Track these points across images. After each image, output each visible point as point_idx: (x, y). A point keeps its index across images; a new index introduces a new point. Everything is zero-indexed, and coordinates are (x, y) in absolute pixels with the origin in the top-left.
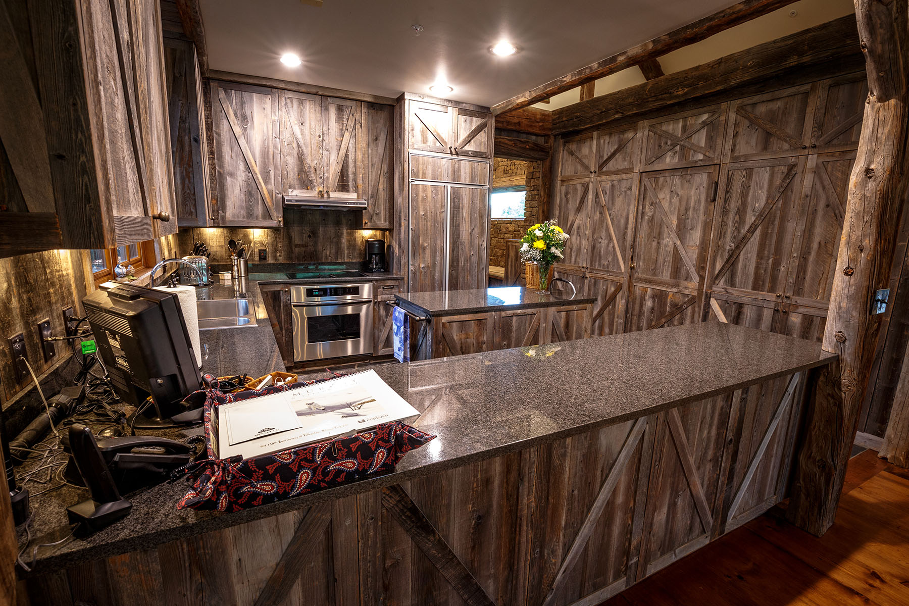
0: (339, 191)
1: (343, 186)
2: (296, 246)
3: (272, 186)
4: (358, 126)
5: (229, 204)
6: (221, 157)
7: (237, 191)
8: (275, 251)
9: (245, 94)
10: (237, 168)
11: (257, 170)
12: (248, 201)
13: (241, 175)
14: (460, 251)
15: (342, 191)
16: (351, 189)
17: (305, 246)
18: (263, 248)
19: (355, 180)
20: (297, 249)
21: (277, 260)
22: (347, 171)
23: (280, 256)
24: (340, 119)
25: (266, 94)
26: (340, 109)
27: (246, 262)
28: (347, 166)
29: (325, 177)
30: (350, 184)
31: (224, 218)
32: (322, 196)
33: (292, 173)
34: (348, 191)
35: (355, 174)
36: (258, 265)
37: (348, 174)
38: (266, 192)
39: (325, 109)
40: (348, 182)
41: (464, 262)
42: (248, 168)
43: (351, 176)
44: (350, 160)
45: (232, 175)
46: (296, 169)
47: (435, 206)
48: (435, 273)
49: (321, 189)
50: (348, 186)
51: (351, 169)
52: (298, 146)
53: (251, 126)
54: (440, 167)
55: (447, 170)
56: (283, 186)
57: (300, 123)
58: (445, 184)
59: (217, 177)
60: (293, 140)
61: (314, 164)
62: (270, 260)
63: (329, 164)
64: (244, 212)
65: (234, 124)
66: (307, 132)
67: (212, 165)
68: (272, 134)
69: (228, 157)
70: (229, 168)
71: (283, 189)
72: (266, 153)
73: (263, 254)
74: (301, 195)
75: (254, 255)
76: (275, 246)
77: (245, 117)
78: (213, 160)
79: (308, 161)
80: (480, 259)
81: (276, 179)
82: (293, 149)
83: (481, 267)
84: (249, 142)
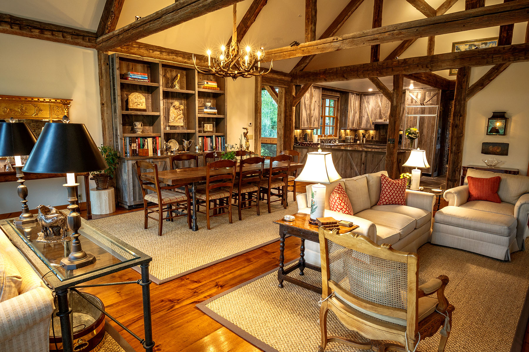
3: (372, 119)
5: (363, 124)
6: (362, 113)
7: (365, 121)
8: (376, 137)
9: (369, 96)
10: (365, 115)
11: (369, 115)
12: (366, 123)
13: (366, 117)
14: (423, 138)
17: (384, 135)
18: (373, 136)
20: (381, 136)
21: (376, 139)
25: (374, 95)
27: (366, 139)
29: (386, 115)
31: (361, 127)
32: (384, 121)
33: (378, 115)
36: (371, 140)
38: (371, 121)
42: (367, 115)
45: (364, 117)
47: (414, 123)
49: (385, 119)
52: (380, 108)
53: (369, 104)
54: (417, 110)
55: (420, 110)
56: (375, 119)
57: (381, 101)
58: (418, 116)
59: (361, 117)
60: (379, 106)
61: (384, 112)
62: (374, 139)
63: (387, 112)
64: (365, 126)
65: (366, 104)
66: (383, 104)
67: (360, 115)
68: (374, 105)
69: (363, 112)
70: (363, 115)
71: (375, 120)
72: (372, 111)
73: (372, 138)
74: (379, 121)
75: (370, 137)
76: (376, 135)
77: (368, 102)
78: (360, 113)
79: (382, 111)
80: (431, 141)
81: (374, 117)
82: (379, 109)
83: (432, 144)
84: (368, 108)
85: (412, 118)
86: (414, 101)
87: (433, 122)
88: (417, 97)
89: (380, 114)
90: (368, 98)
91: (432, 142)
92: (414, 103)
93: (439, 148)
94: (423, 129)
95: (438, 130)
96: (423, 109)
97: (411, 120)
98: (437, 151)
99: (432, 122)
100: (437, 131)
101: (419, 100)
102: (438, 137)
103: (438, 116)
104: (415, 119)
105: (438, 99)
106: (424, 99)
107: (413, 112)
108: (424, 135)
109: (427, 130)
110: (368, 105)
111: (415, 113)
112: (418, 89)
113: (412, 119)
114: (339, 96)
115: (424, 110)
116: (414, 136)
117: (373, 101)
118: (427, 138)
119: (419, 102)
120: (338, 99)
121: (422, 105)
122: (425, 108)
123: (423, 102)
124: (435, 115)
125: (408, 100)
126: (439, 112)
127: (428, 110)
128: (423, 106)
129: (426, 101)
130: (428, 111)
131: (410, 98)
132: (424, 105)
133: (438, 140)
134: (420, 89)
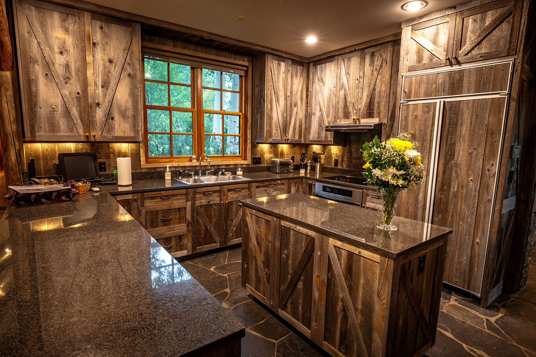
0: (367, 118)
1: (370, 114)
2: (354, 158)
3: (330, 119)
4: (384, 64)
5: (312, 131)
6: (310, 105)
7: (316, 123)
8: (343, 161)
9: (323, 65)
10: (316, 110)
11: (324, 109)
12: (319, 129)
13: (318, 114)
14: (454, 174)
15: (369, 118)
16: (375, 115)
18: (336, 158)
19: (378, 107)
20: (354, 160)
21: (343, 166)
22: (374, 101)
23: (345, 164)
24: (372, 62)
25: (332, 61)
26: (373, 55)
27: (321, 165)
28: (374, 98)
29: (358, 108)
30: (375, 111)
31: (309, 139)
32: (356, 123)
33: (340, 109)
34: (373, 117)
35: (379, 103)
36: (333, 168)
37: (374, 104)
38: (327, 123)
39: (363, 59)
40: (373, 110)
41: (458, 187)
42: (321, 110)
43: (376, 105)
44: (377, 92)
45: (314, 114)
46: (343, 106)
47: (425, 125)
48: (419, 193)
49: (355, 117)
50: (373, 113)
51: (376, 100)
52: (345, 90)
53: (324, 84)
54: (435, 83)
55: (444, 83)
56: (336, 118)
57: (348, 74)
58: (438, 101)
59: (308, 116)
60: (342, 87)
61: (353, 101)
62: (339, 167)
63: (361, 99)
64: (317, 135)
65: (317, 86)
66: (351, 79)
67: (307, 110)
68: (333, 86)
69: (313, 105)
70: (313, 111)
71: (335, 121)
72: (329, 99)
73: (336, 162)
74: (344, 122)
75: (331, 162)
76: (343, 157)
77: (322, 79)
78: (307, 107)
79: (349, 99)
80: (484, 187)
81: (333, 115)
82: (342, 93)
83: (486, 197)
84: (322, 95)
85: (420, 109)
86: (426, 55)
87: (492, 119)
88: (435, 42)
89: (346, 107)
90: (322, 71)
91: (488, 188)
92: (425, 61)
93: (512, 208)
94: (454, 144)
95: (512, 147)
96: (457, 77)
97: (416, 117)
98: (504, 220)
99: (488, 119)
100: (506, 153)
101: (441, 50)
102: (511, 173)
103: (514, 95)
104: (428, 112)
105: (515, 34)
106: (461, 43)
107: (422, 91)
108: (456, 165)
109: (470, 145)
110: (320, 87)
111: (428, 94)
112: (438, 15)
113: (419, 112)
114: (246, 64)
115: (461, 80)
116: (394, 176)
117: (331, 75)
118: (468, 176)
119: (442, 56)
120: (246, 72)
121: (451, 65)
122: (461, 72)
123: (457, 53)
124: (503, 94)
125: (407, 54)
126: (516, 80)
127: (473, 79)
128: (456, 68)
129: (466, 47)
130: (473, 84)
131: (413, 48)
132: (459, 63)
133: (509, 182)
134: (447, 13)
